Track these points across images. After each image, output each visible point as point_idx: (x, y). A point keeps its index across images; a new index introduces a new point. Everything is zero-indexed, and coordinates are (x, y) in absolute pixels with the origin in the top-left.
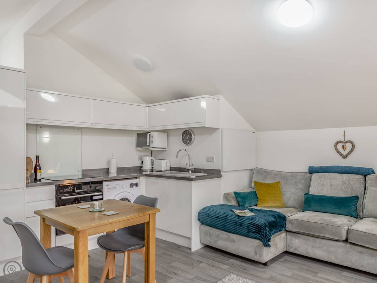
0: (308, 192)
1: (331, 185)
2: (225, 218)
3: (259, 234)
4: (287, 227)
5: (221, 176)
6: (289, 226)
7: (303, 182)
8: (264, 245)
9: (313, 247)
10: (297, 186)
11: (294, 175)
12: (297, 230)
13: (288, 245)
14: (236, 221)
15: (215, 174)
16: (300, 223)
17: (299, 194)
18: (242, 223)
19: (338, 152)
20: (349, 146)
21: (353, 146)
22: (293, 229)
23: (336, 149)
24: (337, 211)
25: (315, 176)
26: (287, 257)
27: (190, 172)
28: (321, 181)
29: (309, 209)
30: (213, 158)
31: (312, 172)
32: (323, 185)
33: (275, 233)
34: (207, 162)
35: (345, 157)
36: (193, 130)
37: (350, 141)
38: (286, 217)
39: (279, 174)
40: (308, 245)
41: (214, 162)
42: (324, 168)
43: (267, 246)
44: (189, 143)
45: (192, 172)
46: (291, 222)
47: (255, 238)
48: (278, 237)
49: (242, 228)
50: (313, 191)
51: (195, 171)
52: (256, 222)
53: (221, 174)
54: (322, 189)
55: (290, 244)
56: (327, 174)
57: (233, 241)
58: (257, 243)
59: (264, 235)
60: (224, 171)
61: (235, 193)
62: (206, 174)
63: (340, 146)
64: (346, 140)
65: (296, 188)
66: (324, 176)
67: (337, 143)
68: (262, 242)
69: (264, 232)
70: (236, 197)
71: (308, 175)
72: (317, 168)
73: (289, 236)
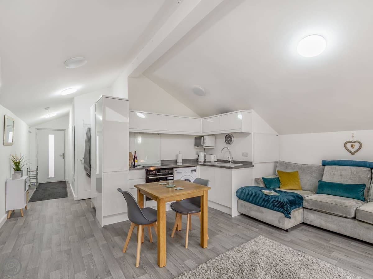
0: (322, 179)
1: (341, 175)
2: (256, 196)
3: (282, 208)
4: (304, 204)
5: (253, 166)
6: (305, 204)
7: (317, 172)
8: (286, 217)
9: (326, 221)
10: (312, 174)
11: (309, 167)
12: (312, 208)
13: (305, 218)
14: (264, 198)
15: (248, 165)
16: (315, 202)
17: (314, 181)
18: (269, 200)
19: (348, 150)
20: (357, 145)
21: (361, 145)
22: (309, 206)
23: (346, 147)
24: (347, 195)
25: (327, 168)
26: (304, 227)
27: (231, 163)
28: (332, 172)
29: (323, 192)
30: (247, 154)
31: (325, 164)
32: (334, 174)
33: (294, 209)
34: (243, 156)
35: (353, 153)
36: (233, 134)
37: (358, 141)
38: (303, 197)
39: (297, 166)
40: (321, 219)
41: (247, 156)
42: (334, 162)
43: (288, 217)
44: (230, 143)
46: (307, 201)
47: (279, 211)
48: (296, 212)
49: (268, 203)
50: (325, 179)
51: (234, 162)
52: (279, 200)
53: (253, 165)
54: (333, 178)
55: (307, 217)
56: (337, 167)
57: (262, 212)
58: (280, 215)
59: (286, 209)
60: (255, 162)
61: (263, 178)
62: (242, 165)
63: (349, 146)
64: (354, 140)
65: (311, 177)
66: (335, 168)
67: (346, 143)
68: (284, 214)
69: (286, 207)
70: (264, 181)
71: (322, 167)
72: (329, 161)
73: (306, 212)
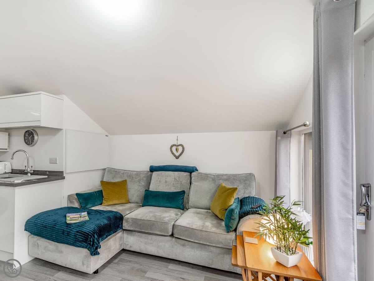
0: (149, 188)
1: (166, 182)
2: (53, 227)
3: (86, 243)
4: (123, 225)
5: (64, 178)
6: (125, 225)
7: (145, 179)
8: (91, 255)
9: (146, 244)
10: (140, 183)
11: (138, 173)
12: (132, 229)
14: (64, 230)
15: (57, 176)
16: (135, 221)
17: (141, 190)
18: (70, 232)
19: (173, 153)
20: (180, 148)
21: (183, 149)
22: (129, 227)
23: (171, 151)
24: (169, 205)
25: (155, 174)
27: (29, 174)
28: (158, 178)
29: (147, 204)
30: (56, 160)
31: (152, 171)
32: (160, 182)
33: (107, 237)
34: (50, 163)
35: (177, 158)
36: (37, 130)
37: (181, 145)
38: (123, 216)
39: (126, 173)
40: (141, 242)
41: (57, 163)
42: (161, 167)
43: (95, 254)
45: (31, 174)
46: (127, 221)
47: (83, 247)
48: (111, 240)
49: (68, 237)
50: (152, 188)
51: (35, 173)
52: (85, 230)
53: (64, 176)
54: (159, 186)
56: (163, 173)
57: (61, 252)
58: (84, 252)
59: (92, 243)
60: (67, 172)
61: (77, 194)
62: (47, 177)
63: (174, 149)
64: (178, 144)
65: (139, 185)
66: (161, 174)
67: (172, 146)
68: (89, 250)
69: (92, 240)
70: (78, 198)
71: (150, 173)
72: (156, 167)
73: (125, 235)
